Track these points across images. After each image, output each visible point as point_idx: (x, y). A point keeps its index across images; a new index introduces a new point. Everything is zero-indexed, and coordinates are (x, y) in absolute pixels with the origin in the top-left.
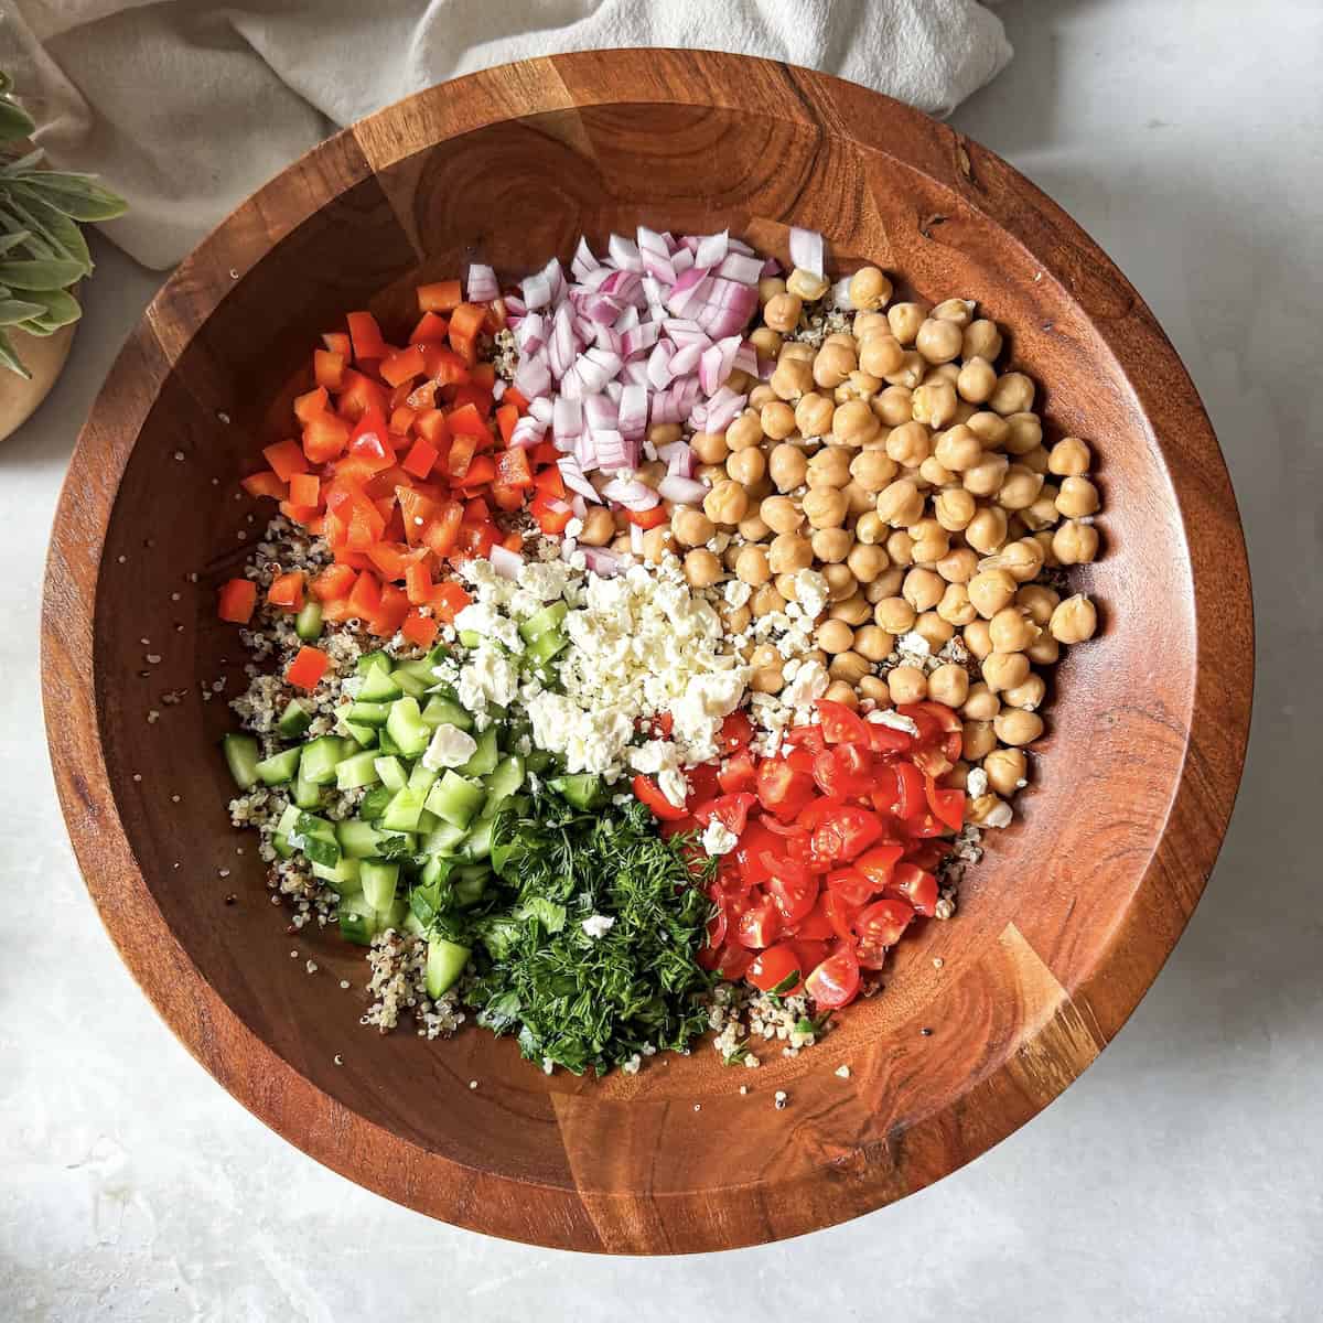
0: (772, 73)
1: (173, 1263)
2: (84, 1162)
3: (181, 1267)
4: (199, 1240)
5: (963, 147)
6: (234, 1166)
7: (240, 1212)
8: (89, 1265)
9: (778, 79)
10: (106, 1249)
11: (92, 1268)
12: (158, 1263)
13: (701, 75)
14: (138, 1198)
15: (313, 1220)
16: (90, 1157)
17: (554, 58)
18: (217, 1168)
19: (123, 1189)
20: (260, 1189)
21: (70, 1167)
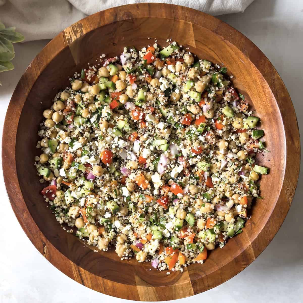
0: (86, 283)
5: (44, 253)
9: (85, 281)
13: (104, 287)
17: (139, 300)
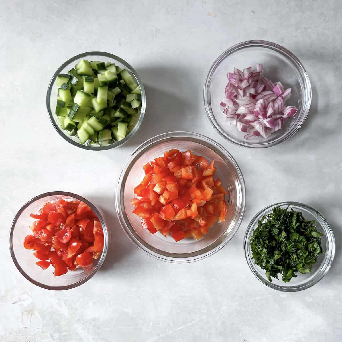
1: (48, 334)
2: (18, 302)
3: (51, 335)
4: (57, 326)
6: (68, 302)
7: (70, 317)
8: (21, 335)
10: (27, 329)
11: (22, 336)
12: (43, 334)
14: (36, 313)
15: (94, 320)
16: (20, 300)
18: (62, 303)
19: (31, 310)
20: (77, 309)
21: (13, 303)
